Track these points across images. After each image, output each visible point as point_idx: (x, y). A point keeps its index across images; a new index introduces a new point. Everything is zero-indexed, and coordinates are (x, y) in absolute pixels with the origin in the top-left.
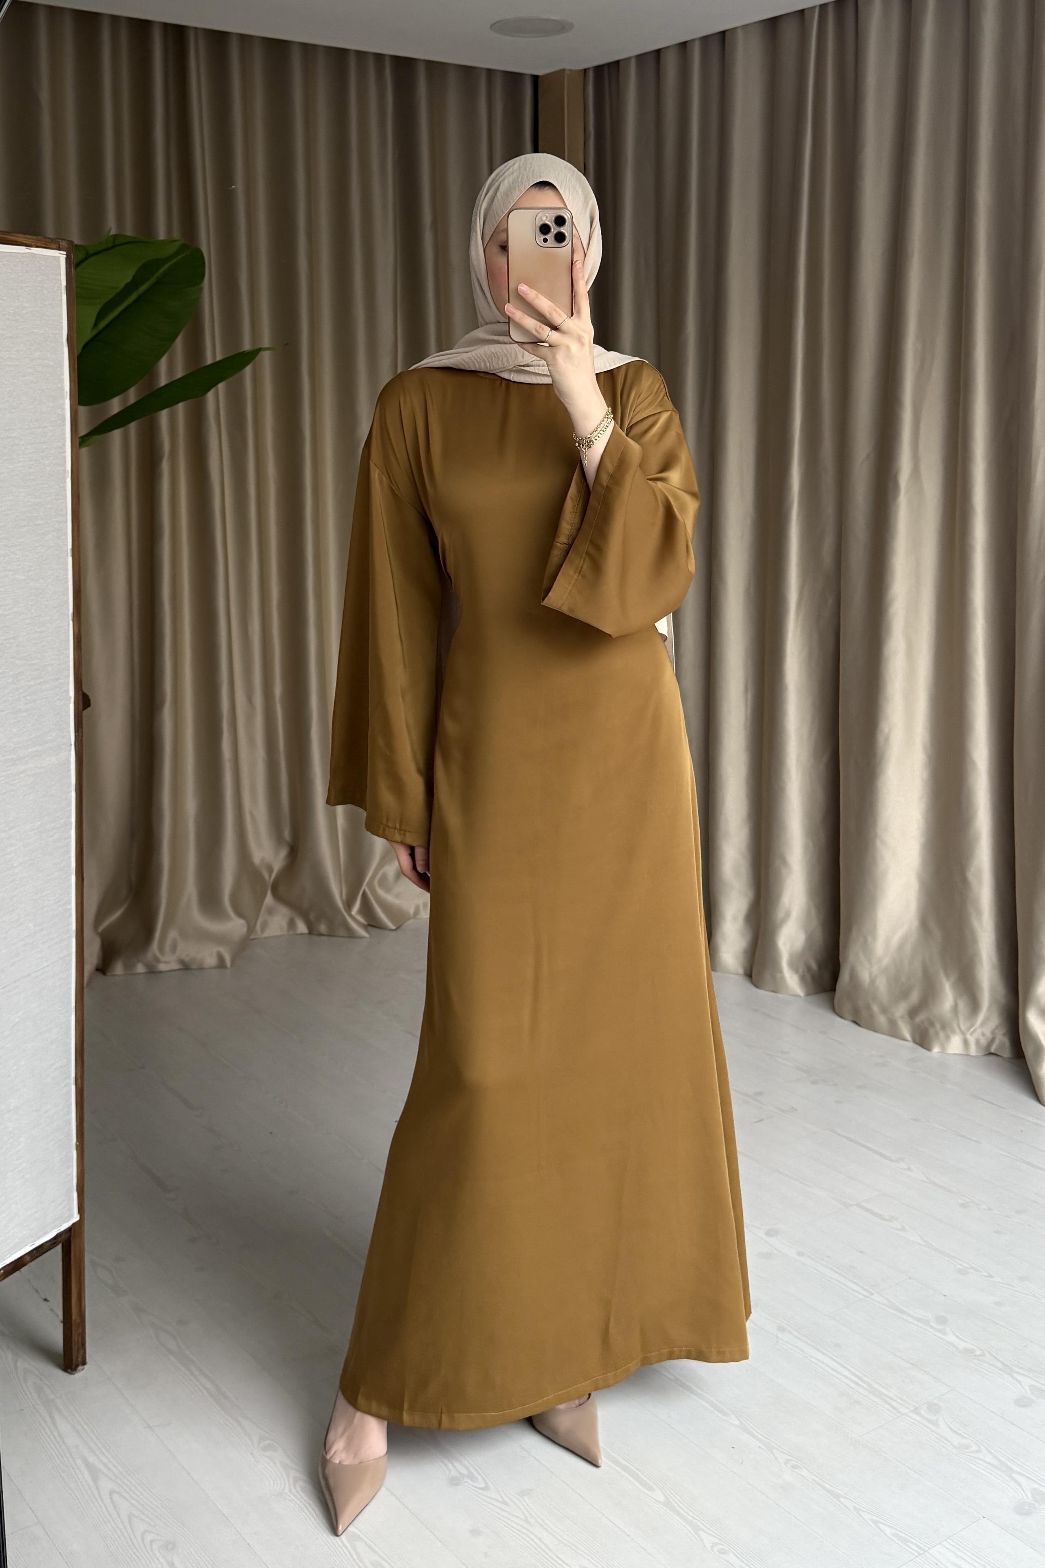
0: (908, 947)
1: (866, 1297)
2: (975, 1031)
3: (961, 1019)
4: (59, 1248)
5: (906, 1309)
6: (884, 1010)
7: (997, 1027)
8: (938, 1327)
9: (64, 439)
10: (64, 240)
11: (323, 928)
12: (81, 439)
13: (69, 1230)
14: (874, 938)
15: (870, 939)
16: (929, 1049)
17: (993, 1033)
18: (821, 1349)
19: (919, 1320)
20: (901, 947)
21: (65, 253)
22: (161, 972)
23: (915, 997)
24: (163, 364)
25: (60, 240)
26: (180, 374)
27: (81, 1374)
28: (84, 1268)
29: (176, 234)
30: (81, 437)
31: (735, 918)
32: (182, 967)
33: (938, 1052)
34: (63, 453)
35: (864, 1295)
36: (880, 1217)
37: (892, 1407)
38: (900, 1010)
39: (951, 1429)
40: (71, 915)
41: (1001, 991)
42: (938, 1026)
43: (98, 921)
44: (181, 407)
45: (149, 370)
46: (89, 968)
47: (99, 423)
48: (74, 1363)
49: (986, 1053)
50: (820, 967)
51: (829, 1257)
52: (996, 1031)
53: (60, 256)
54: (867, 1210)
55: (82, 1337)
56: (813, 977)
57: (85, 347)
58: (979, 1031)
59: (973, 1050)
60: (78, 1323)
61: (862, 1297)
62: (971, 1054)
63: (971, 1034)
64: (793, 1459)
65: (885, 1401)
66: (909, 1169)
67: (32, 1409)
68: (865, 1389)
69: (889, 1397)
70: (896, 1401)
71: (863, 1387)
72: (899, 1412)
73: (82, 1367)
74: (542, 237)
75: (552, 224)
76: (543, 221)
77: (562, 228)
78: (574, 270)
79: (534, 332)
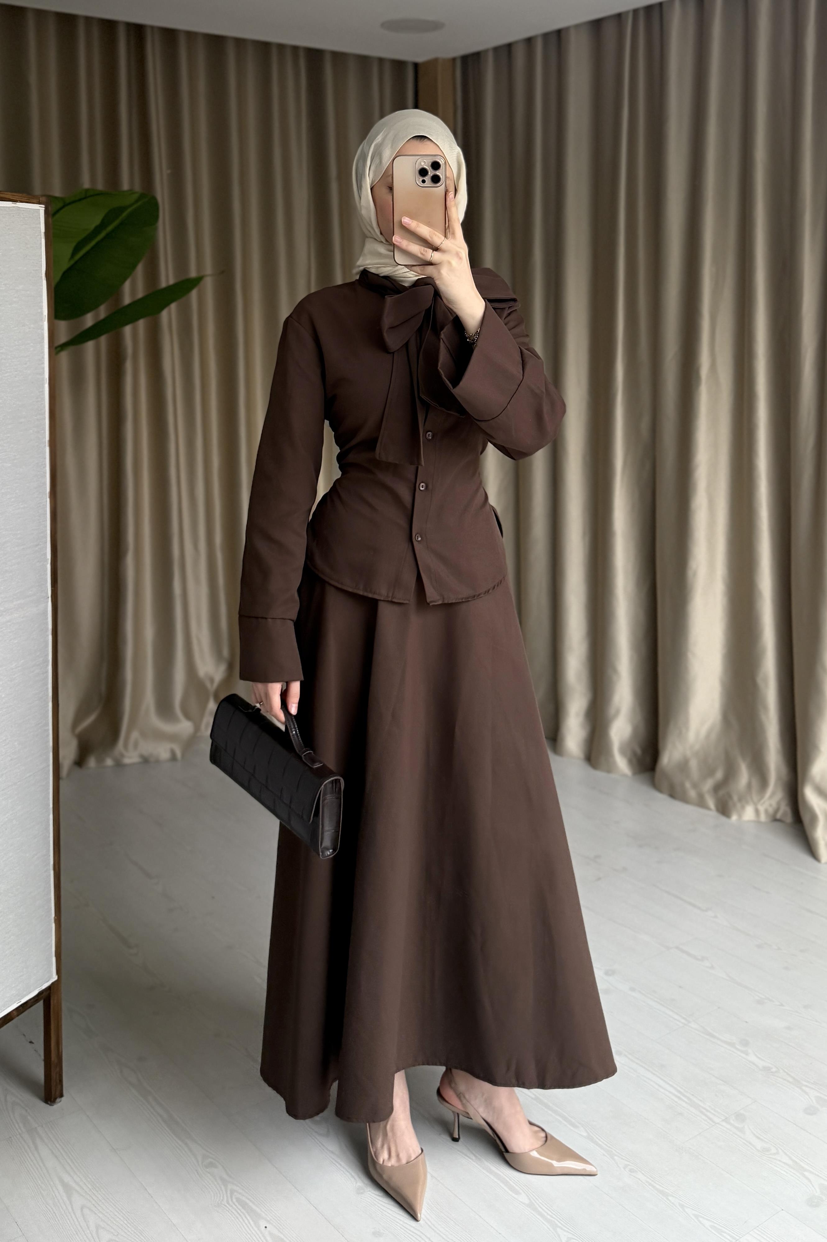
0: (714, 736)
1: (685, 1025)
2: (765, 803)
3: (754, 793)
4: (41, 1004)
5: (716, 1035)
6: (695, 786)
7: (781, 800)
8: (742, 1049)
9: (44, 350)
10: (45, 195)
12: (59, 347)
13: (50, 988)
14: (687, 728)
15: (684, 731)
16: (729, 816)
17: (778, 804)
18: (651, 1069)
19: (727, 1043)
20: (708, 737)
21: (44, 206)
22: (126, 765)
23: (719, 775)
25: (42, 196)
26: (141, 295)
27: (59, 1105)
28: (61, 1018)
32: (142, 761)
33: (736, 819)
35: (682, 1023)
36: (695, 957)
37: (708, 1117)
38: (708, 786)
39: (755, 1135)
41: (785, 771)
42: (735, 798)
43: (73, 727)
45: (116, 291)
47: (75, 335)
48: (53, 1096)
49: (774, 819)
50: (643, 752)
51: (655, 992)
52: (781, 802)
53: (40, 210)
54: (683, 951)
55: (60, 1074)
56: (638, 760)
57: (61, 277)
58: (768, 804)
59: (763, 817)
60: (57, 1064)
62: (762, 821)
63: (761, 805)
64: (630, 1164)
65: (702, 1112)
66: (716, 917)
67: (18, 1136)
68: (686, 1103)
69: (705, 1109)
70: (710, 1112)
71: (684, 1101)
72: (713, 1121)
73: (60, 1099)
74: (421, 179)
75: (429, 168)
76: (422, 165)
77: (438, 171)
78: (448, 201)
79: (420, 255)
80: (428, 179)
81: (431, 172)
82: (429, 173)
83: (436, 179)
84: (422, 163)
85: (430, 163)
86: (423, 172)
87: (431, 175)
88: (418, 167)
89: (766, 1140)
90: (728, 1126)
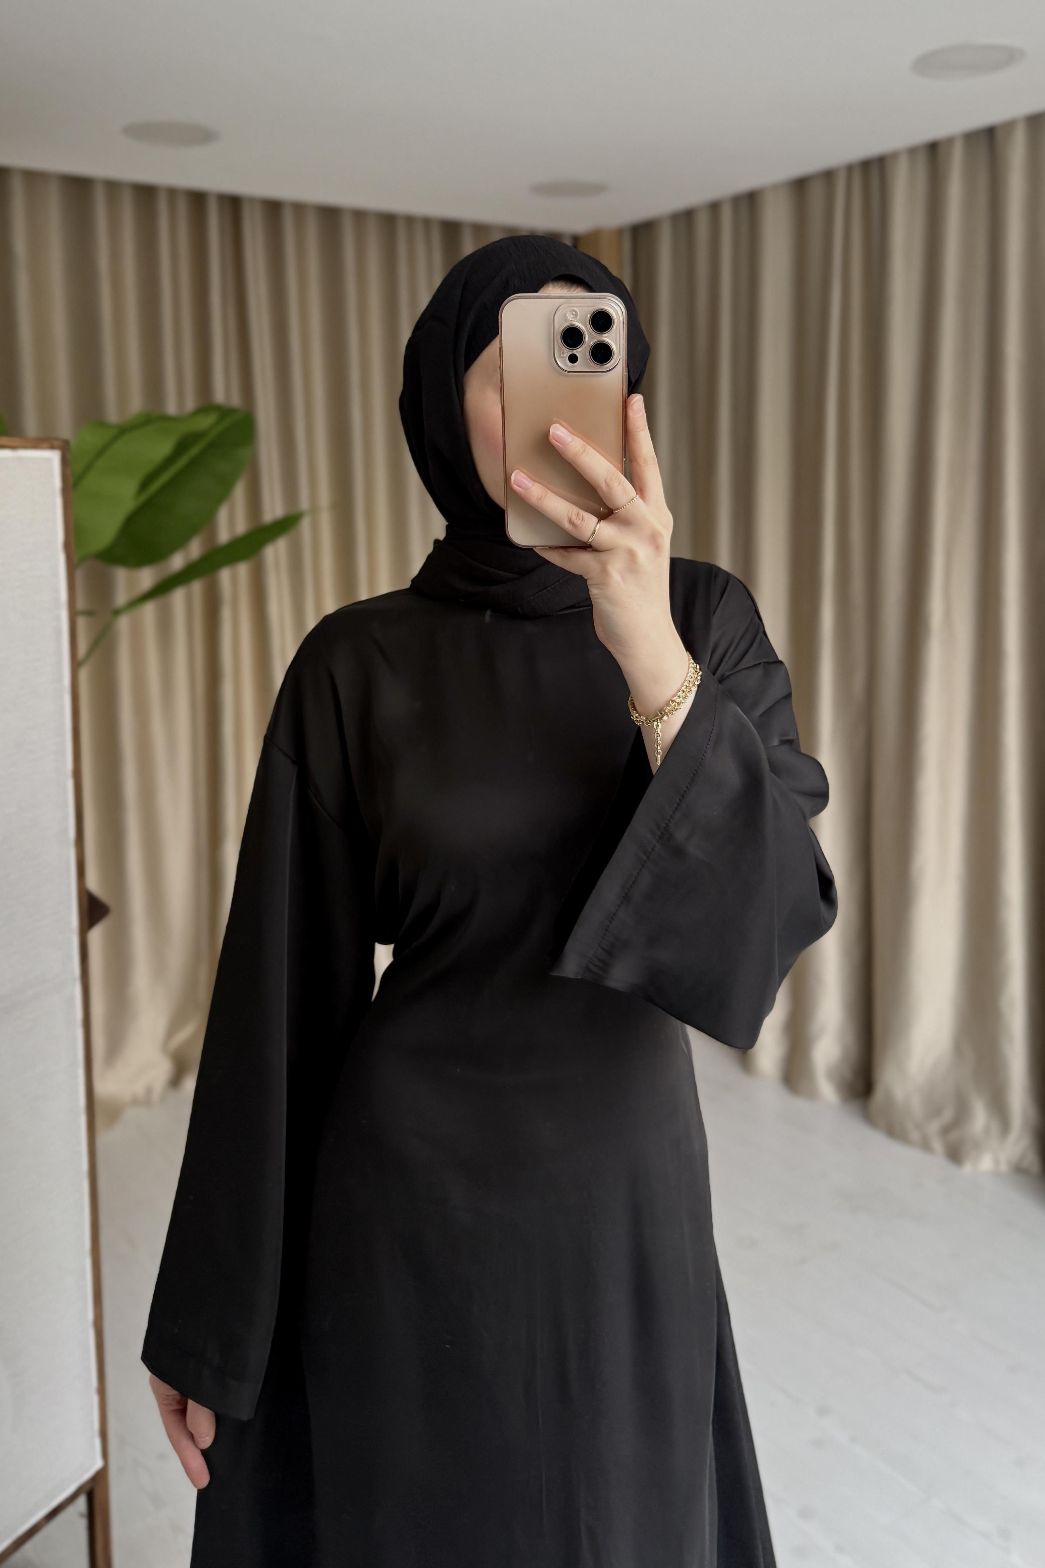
0: (942, 1068)
2: (1006, 1150)
3: (993, 1139)
6: (918, 1127)
7: (1027, 1147)
14: (909, 1058)
15: (905, 1057)
16: (962, 1166)
17: (1023, 1152)
20: (935, 1069)
23: (947, 1116)
38: (934, 1128)
41: (1032, 1113)
42: (970, 1145)
49: (1016, 1171)
52: (1027, 1151)
58: (1010, 1151)
59: (1003, 1168)
62: (1002, 1172)
63: (1002, 1153)
74: (567, 352)
75: (586, 327)
76: (566, 320)
77: (606, 335)
78: (631, 413)
79: (567, 525)
80: (582, 352)
81: (590, 338)
82: (587, 338)
83: (602, 353)
84: (570, 317)
85: (589, 316)
86: (572, 337)
87: (592, 343)
88: (561, 326)
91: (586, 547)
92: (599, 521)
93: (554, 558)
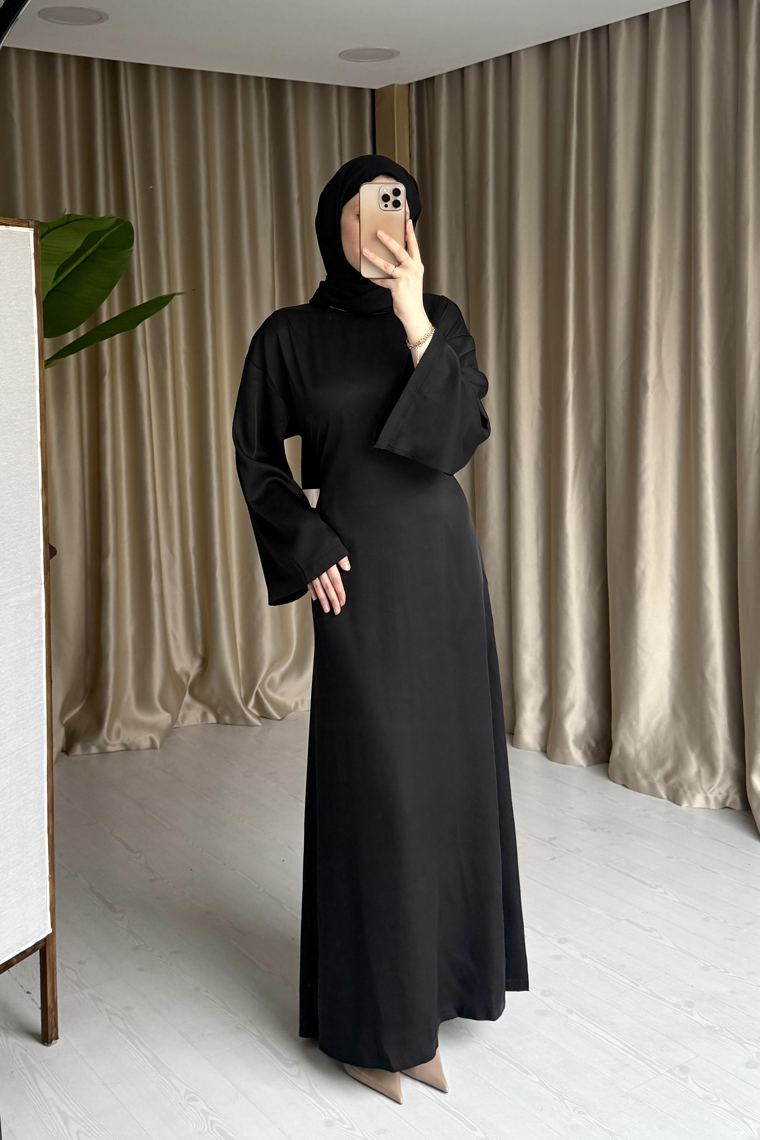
0: (663, 728)
1: (633, 988)
2: (714, 790)
3: (703, 781)
4: (37, 954)
5: (663, 997)
6: (646, 776)
7: (730, 788)
8: (688, 1010)
9: (34, 363)
10: (33, 220)
11: (227, 719)
12: (46, 362)
13: (45, 940)
14: (638, 722)
15: (634, 723)
16: (679, 804)
17: (727, 791)
18: (600, 1026)
19: (672, 1004)
20: (657, 729)
21: (33, 229)
22: (109, 752)
23: (669, 765)
24: (104, 306)
25: (30, 221)
26: (117, 313)
27: (56, 1045)
28: (56, 969)
29: (113, 212)
30: (45, 361)
31: (533, 708)
32: (124, 749)
33: (686, 807)
34: (33, 373)
35: (631, 986)
36: (643, 928)
37: (654, 1069)
38: (658, 776)
39: (697, 1084)
40: (42, 709)
41: (733, 760)
42: (686, 787)
43: (62, 715)
44: (118, 337)
45: (94, 310)
46: (56, 749)
47: (58, 351)
48: (49, 1038)
49: (722, 807)
50: (597, 744)
51: (605, 958)
52: (730, 790)
53: (30, 232)
54: (633, 923)
55: (55, 1019)
56: (592, 752)
57: (48, 294)
58: (717, 790)
59: (713, 805)
60: (52, 1008)
61: (631, 988)
62: (712, 808)
63: (711, 793)
64: (579, 1107)
65: (648, 1065)
66: (665, 893)
67: (19, 1071)
68: (633, 1056)
69: (650, 1061)
70: (656, 1064)
71: (631, 1054)
72: (658, 1072)
73: (56, 1041)
74: (384, 204)
75: (391, 195)
76: (384, 192)
77: (398, 197)
78: (407, 226)
79: (383, 269)
80: (390, 203)
81: (392, 198)
82: (391, 199)
83: (397, 204)
84: (385, 190)
85: (392, 191)
86: (386, 198)
87: (393, 200)
88: (382, 194)
89: (707, 1089)
90: (673, 1077)
91: (391, 277)
92: (396, 267)
93: (378, 283)
